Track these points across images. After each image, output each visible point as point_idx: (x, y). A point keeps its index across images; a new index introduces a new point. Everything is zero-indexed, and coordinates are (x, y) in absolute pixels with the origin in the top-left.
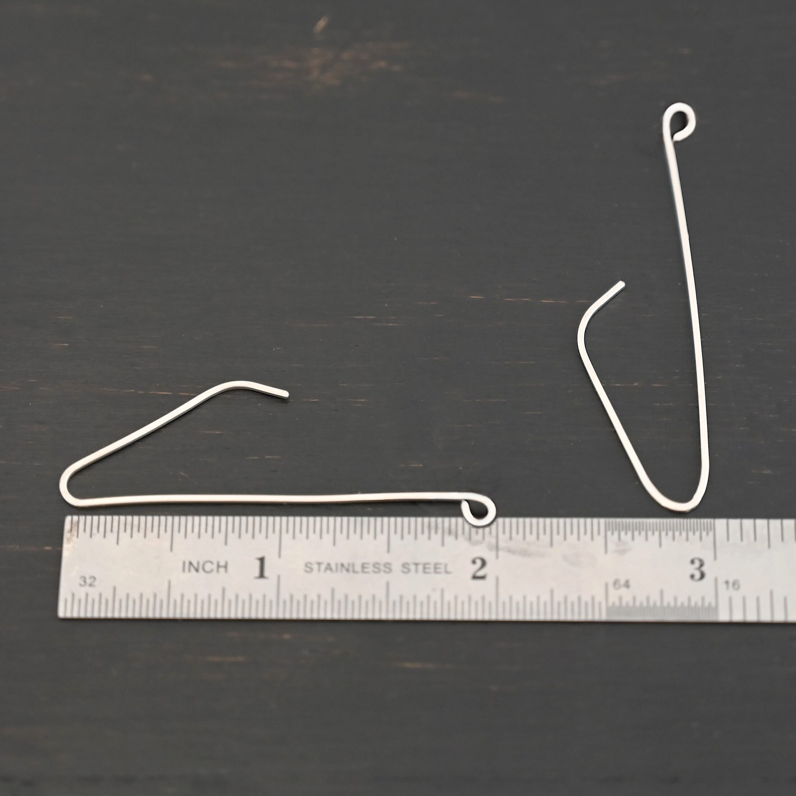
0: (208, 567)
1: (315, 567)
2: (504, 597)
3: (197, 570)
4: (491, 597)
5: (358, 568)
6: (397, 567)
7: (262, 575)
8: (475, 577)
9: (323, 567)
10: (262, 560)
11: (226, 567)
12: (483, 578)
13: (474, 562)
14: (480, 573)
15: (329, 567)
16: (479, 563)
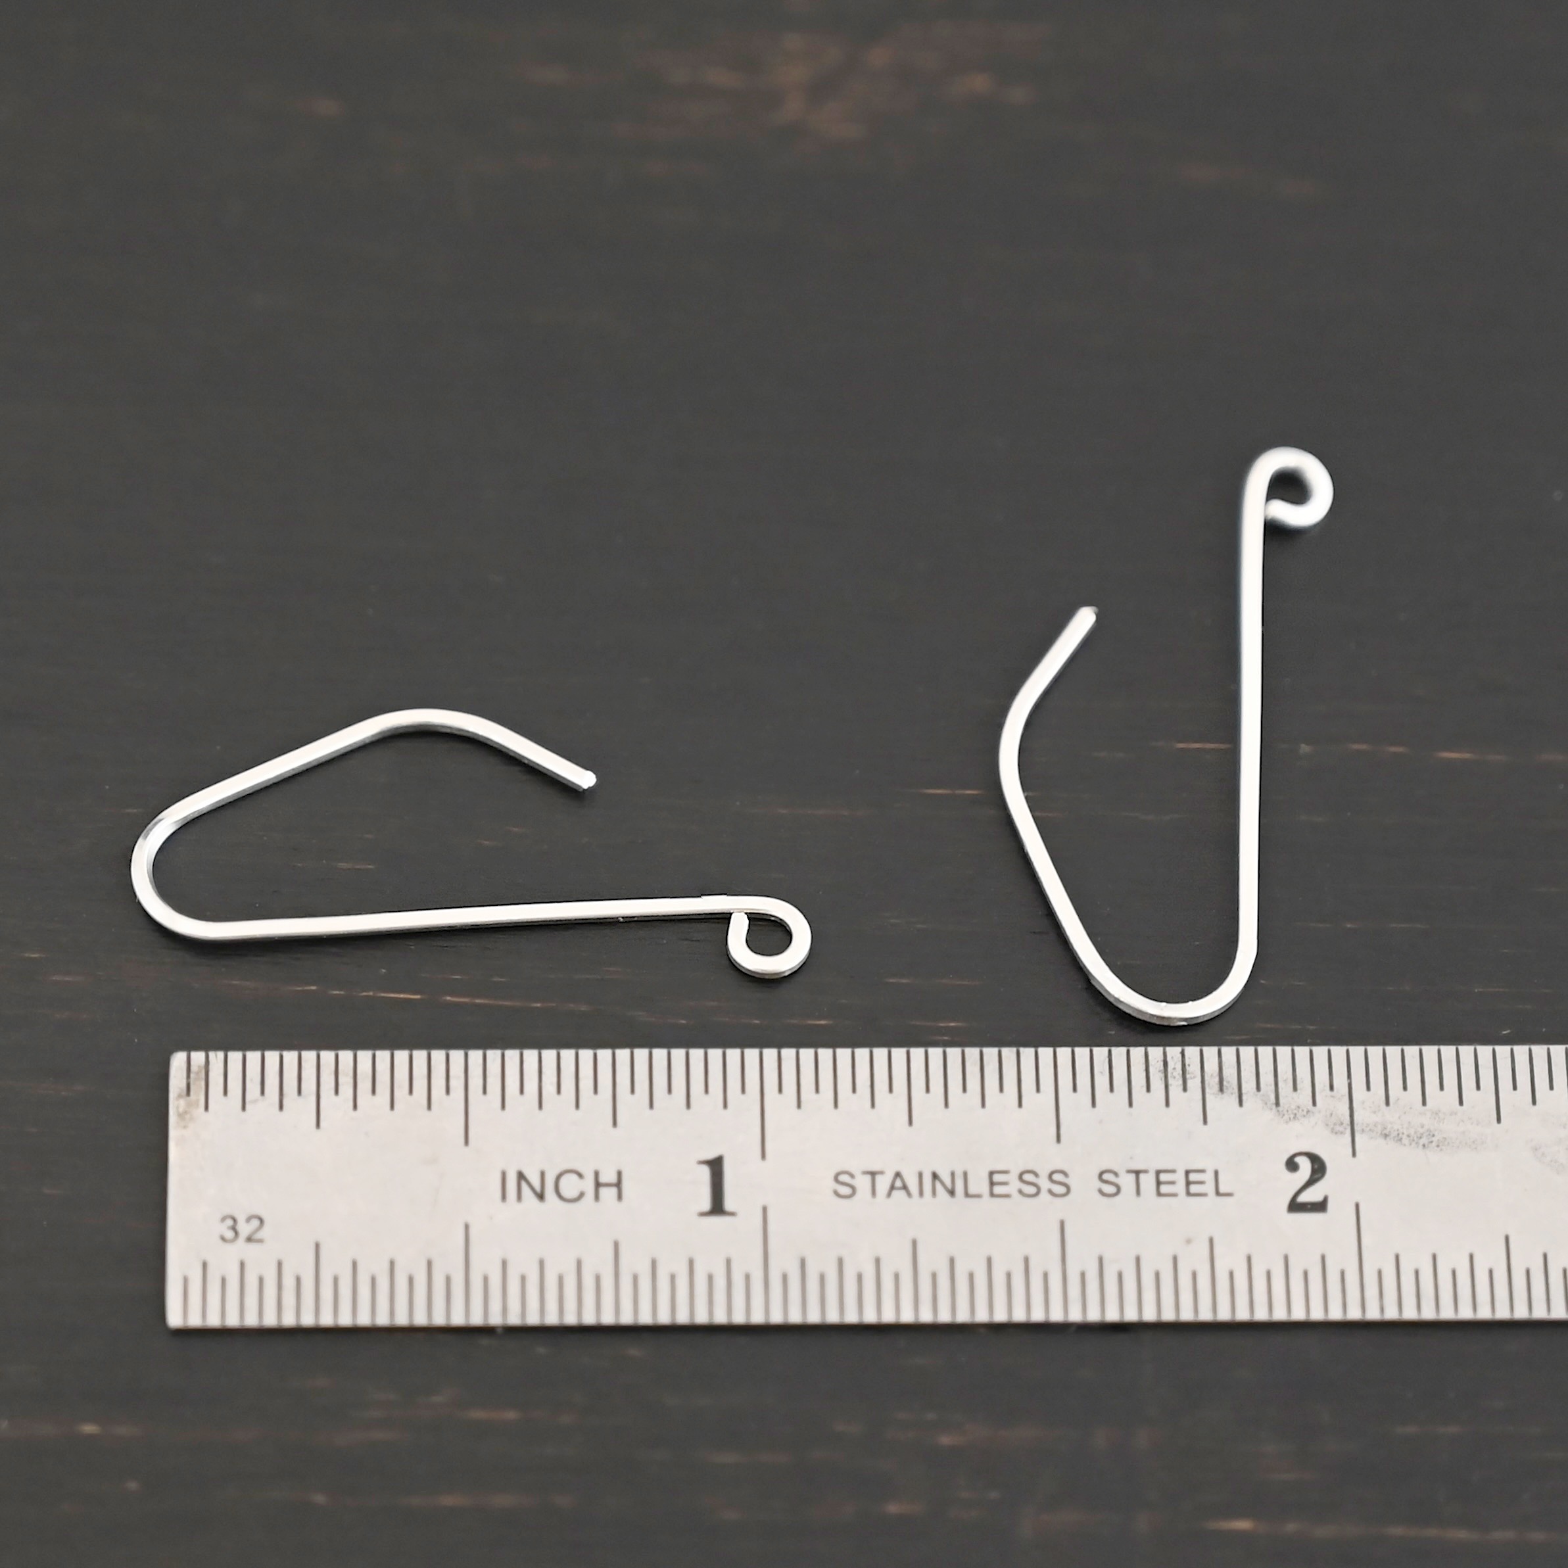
0: (570, 1186)
1: (863, 1183)
2: (1378, 1259)
3: (541, 1196)
4: (1343, 1259)
5: (979, 1184)
6: (1084, 1182)
7: (717, 1207)
8: (1295, 1206)
9: (883, 1183)
10: (716, 1166)
11: (618, 1184)
12: (1320, 1206)
13: (1292, 1165)
14: (1311, 1195)
15: (898, 1183)
16: (1305, 1165)
